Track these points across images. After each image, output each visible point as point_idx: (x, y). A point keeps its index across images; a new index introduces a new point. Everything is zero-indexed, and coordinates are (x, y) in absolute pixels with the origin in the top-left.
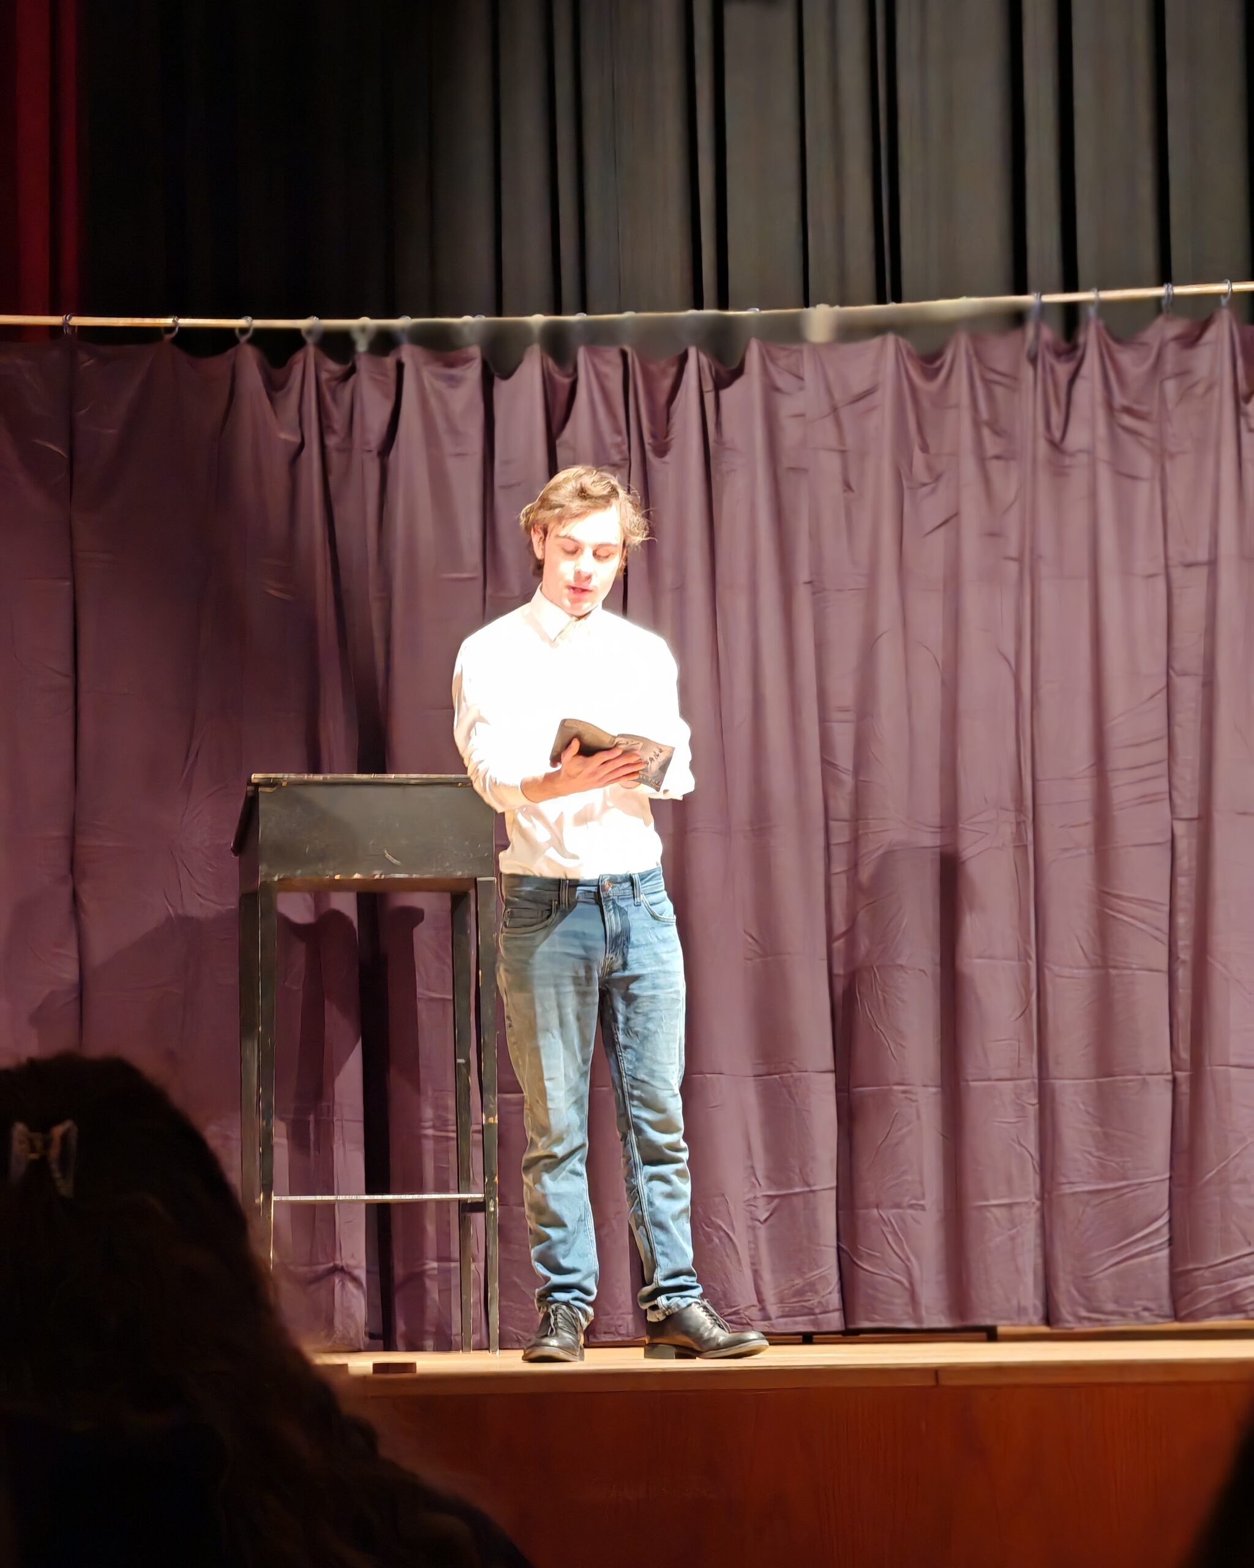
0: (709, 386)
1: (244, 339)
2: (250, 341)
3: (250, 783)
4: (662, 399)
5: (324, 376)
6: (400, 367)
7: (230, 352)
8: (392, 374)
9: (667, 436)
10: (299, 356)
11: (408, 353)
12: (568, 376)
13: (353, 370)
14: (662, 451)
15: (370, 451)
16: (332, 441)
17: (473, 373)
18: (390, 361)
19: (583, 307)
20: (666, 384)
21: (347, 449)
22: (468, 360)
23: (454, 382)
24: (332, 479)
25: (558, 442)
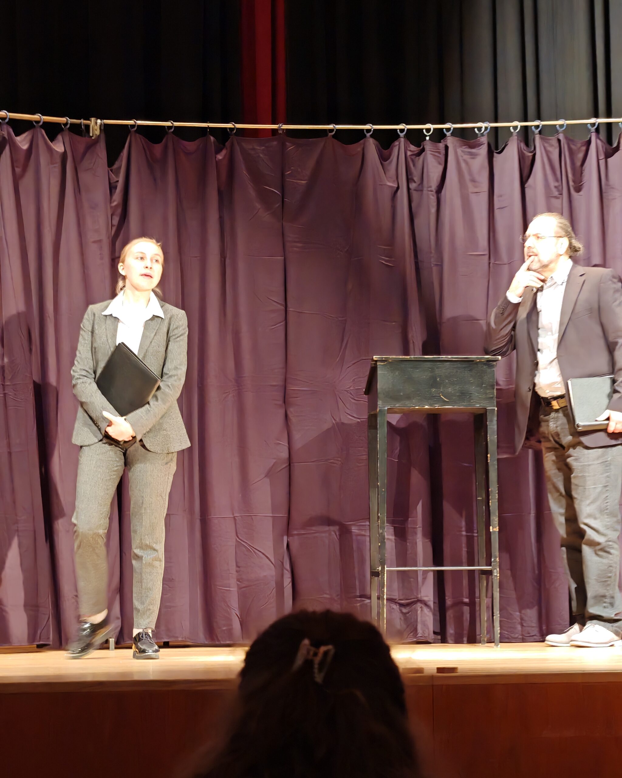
0: (602, 156)
1: (368, 135)
2: (371, 136)
3: (373, 360)
4: (578, 163)
5: (409, 153)
6: (447, 148)
7: (362, 141)
8: (443, 152)
9: (581, 182)
10: (397, 143)
11: (450, 141)
12: (531, 152)
13: (423, 150)
14: (578, 189)
15: (432, 191)
16: (413, 186)
17: (483, 151)
18: (441, 145)
19: (539, 118)
20: (581, 155)
21: (420, 190)
22: (481, 144)
23: (473, 156)
24: (413, 205)
25: (526, 186)
